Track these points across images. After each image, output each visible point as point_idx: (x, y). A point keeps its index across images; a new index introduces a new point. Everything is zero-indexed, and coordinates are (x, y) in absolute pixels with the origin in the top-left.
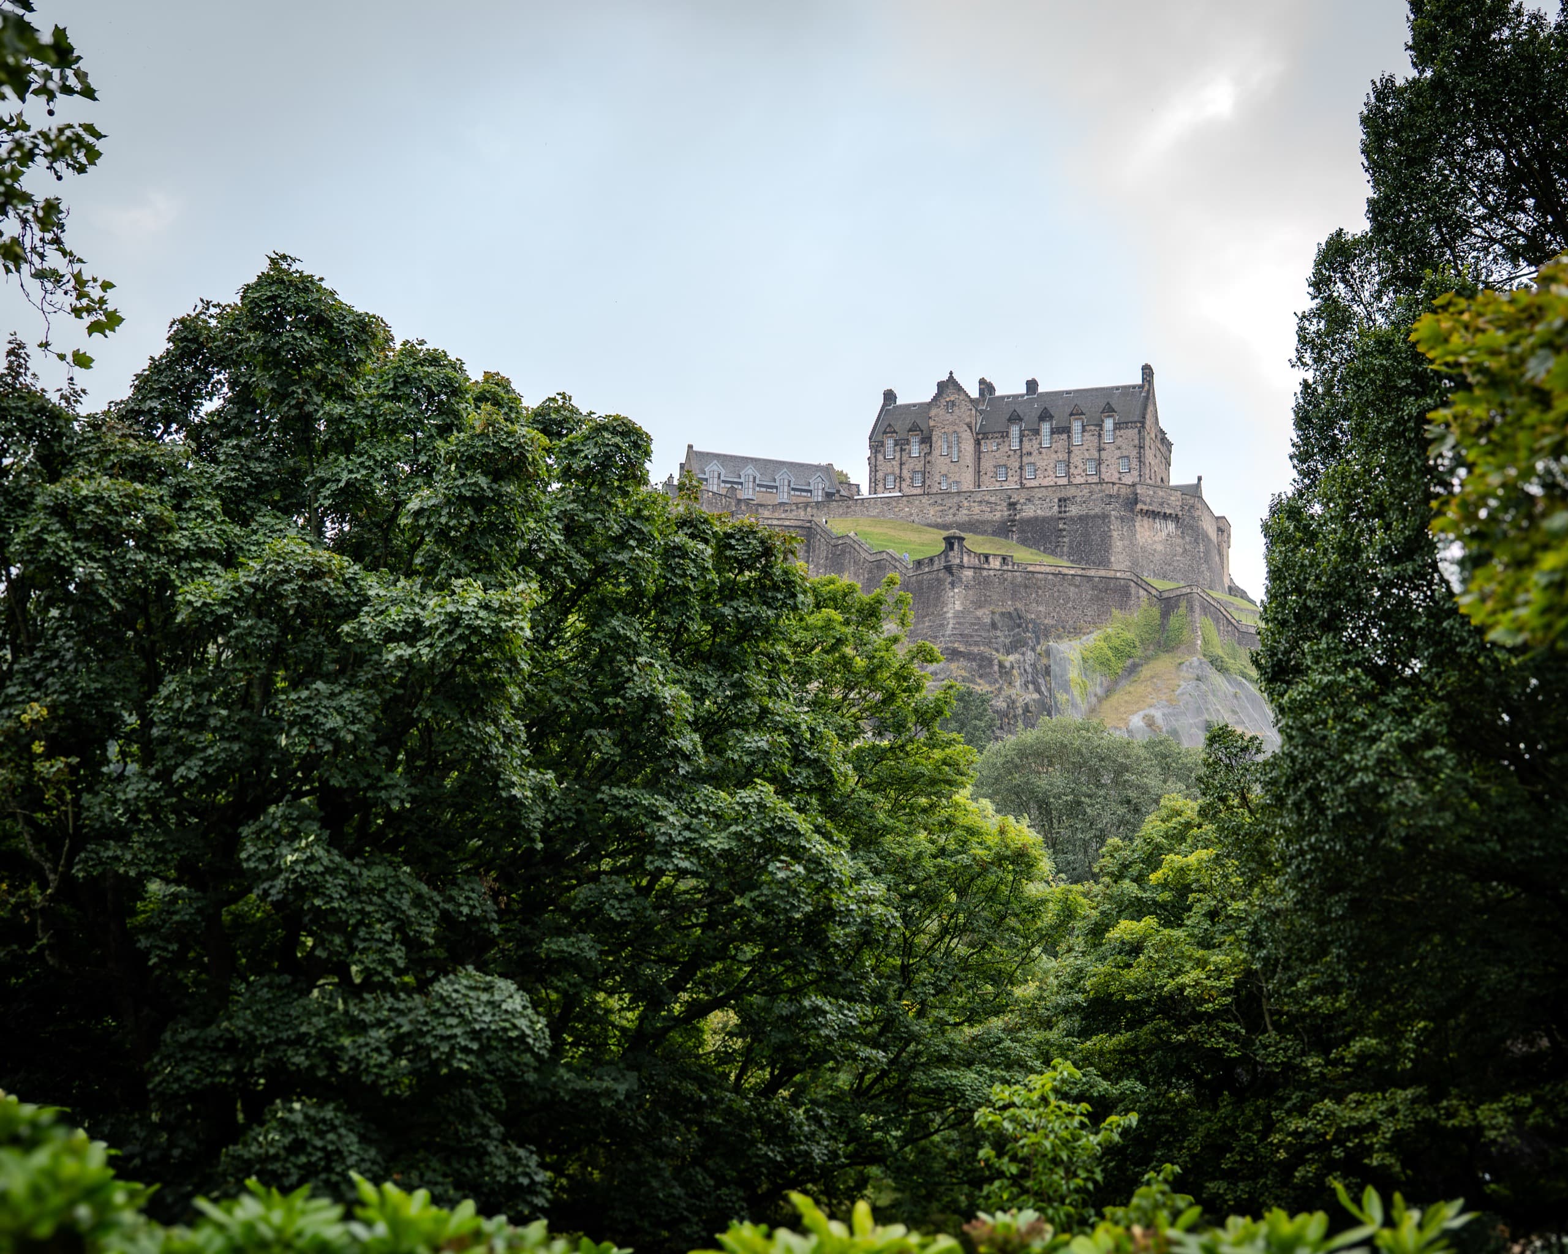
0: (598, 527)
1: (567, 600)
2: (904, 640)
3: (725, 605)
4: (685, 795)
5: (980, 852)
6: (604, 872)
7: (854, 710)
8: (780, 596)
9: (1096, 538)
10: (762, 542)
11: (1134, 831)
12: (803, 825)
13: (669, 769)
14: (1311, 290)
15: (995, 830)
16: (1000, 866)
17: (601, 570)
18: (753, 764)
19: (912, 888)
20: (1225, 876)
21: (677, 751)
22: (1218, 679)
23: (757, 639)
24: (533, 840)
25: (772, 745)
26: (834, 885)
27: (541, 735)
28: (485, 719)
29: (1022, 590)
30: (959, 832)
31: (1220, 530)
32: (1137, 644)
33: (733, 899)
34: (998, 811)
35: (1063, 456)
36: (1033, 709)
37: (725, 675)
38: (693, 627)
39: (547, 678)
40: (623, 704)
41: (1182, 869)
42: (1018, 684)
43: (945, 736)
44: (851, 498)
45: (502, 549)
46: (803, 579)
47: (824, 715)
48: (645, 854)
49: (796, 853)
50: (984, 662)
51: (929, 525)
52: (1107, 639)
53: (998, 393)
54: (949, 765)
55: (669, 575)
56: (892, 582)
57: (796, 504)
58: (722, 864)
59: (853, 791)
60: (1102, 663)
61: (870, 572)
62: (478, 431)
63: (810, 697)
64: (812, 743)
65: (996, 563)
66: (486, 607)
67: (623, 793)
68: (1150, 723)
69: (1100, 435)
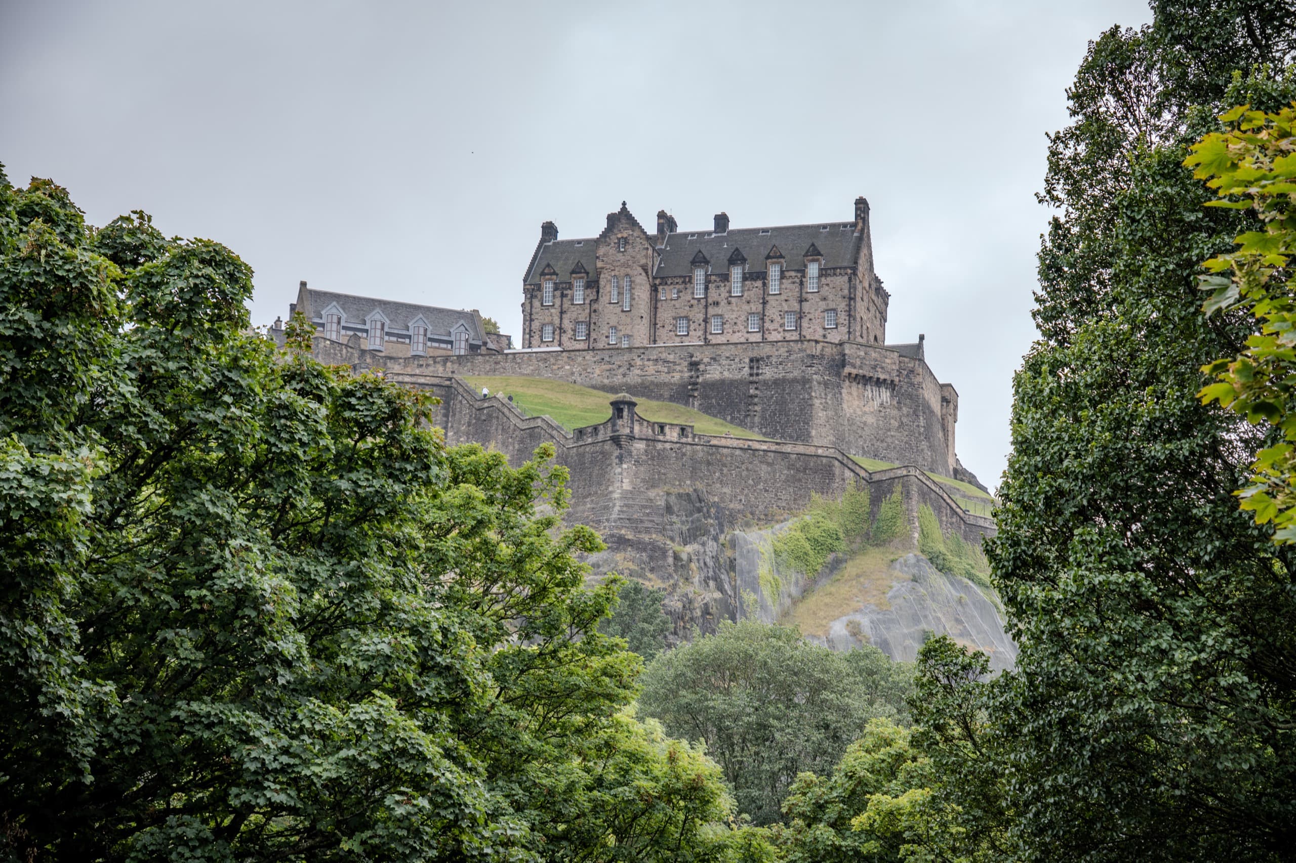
0: (184, 379)
1: (142, 468)
2: (558, 523)
3: (341, 477)
4: (284, 711)
5: (645, 784)
6: (175, 811)
7: (497, 607)
8: (409, 467)
9: (794, 407)
10: (389, 402)
11: (832, 763)
12: (429, 746)
13: (264, 678)
14: (1071, 103)
15: (664, 757)
16: (669, 801)
17: (187, 432)
18: (371, 672)
19: (561, 827)
20: (944, 825)
21: (276, 657)
22: (938, 581)
23: (379, 519)
24: (81, 772)
25: (394, 648)
26: (465, 824)
27: (100, 637)
28: (24, 618)
29: (704, 467)
30: (619, 758)
31: (945, 400)
32: (841, 535)
33: (339, 842)
34: (669, 735)
35: (756, 307)
36: (713, 610)
37: (340, 563)
38: (301, 503)
39: (111, 566)
40: (210, 597)
41: (891, 813)
42: (696, 580)
43: (604, 639)
44: (499, 352)
45: (55, 404)
46: (439, 448)
47: (460, 612)
48: (230, 785)
49: (420, 783)
50: (656, 553)
51: (594, 387)
52: (804, 528)
53: (680, 230)
54: (611, 676)
55: (272, 440)
56: (545, 454)
57: (434, 358)
58: (326, 795)
59: (493, 706)
60: (798, 558)
61: (522, 441)
62: (25, 253)
63: (444, 591)
64: (444, 646)
65: (672, 435)
66: (33, 473)
67: (205, 709)
68: (855, 631)
69: (802, 283)
